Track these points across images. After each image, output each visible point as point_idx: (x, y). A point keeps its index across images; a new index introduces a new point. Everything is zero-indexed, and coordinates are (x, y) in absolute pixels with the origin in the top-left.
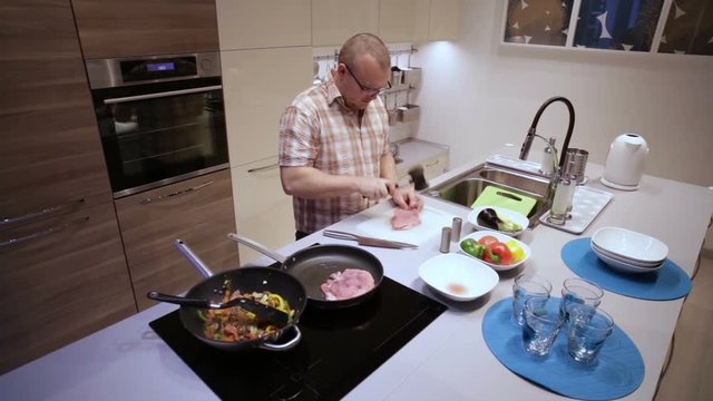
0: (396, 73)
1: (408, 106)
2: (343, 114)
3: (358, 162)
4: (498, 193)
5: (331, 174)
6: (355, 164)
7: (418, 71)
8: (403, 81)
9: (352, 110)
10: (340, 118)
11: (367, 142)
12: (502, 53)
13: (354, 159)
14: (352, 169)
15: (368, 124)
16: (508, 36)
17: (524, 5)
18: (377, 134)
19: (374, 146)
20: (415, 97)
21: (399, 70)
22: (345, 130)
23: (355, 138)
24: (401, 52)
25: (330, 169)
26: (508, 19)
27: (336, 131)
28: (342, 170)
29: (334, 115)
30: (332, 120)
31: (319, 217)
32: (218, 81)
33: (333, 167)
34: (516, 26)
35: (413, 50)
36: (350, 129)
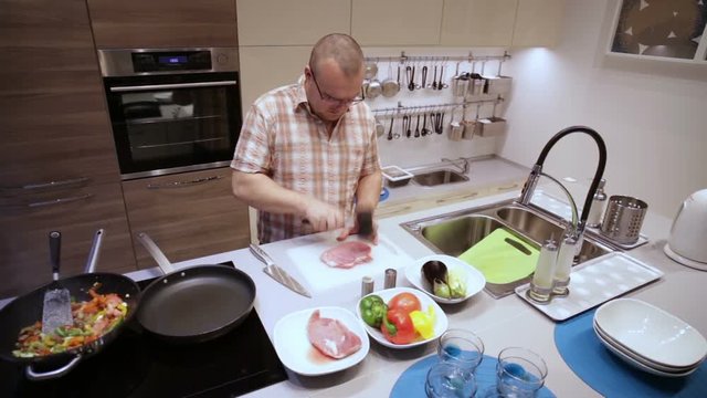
0: (477, 82)
1: (494, 120)
2: (310, 122)
3: (318, 177)
4: (507, 240)
5: (285, 187)
6: (315, 180)
7: (507, 81)
8: (486, 90)
9: (322, 119)
10: (306, 126)
11: (337, 157)
12: (607, 64)
13: (315, 174)
14: (309, 185)
15: (342, 137)
16: (619, 45)
17: (644, 5)
18: (351, 149)
19: (344, 163)
20: (504, 109)
21: (481, 78)
22: (307, 139)
23: (320, 150)
24: (487, 58)
25: (284, 180)
26: (620, 22)
27: (295, 139)
28: (297, 184)
29: (299, 120)
30: (294, 126)
31: (274, 230)
32: (235, 76)
33: (287, 180)
34: (629, 32)
35: (506, 56)
36: (316, 139)
